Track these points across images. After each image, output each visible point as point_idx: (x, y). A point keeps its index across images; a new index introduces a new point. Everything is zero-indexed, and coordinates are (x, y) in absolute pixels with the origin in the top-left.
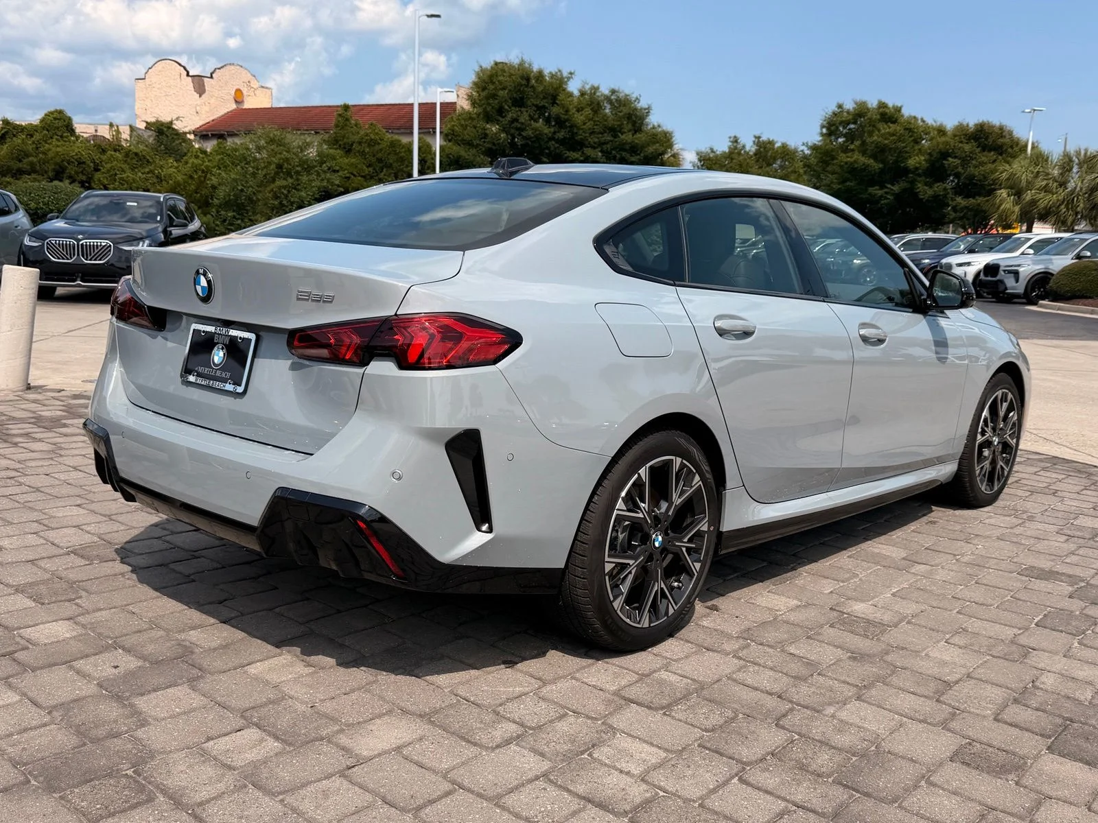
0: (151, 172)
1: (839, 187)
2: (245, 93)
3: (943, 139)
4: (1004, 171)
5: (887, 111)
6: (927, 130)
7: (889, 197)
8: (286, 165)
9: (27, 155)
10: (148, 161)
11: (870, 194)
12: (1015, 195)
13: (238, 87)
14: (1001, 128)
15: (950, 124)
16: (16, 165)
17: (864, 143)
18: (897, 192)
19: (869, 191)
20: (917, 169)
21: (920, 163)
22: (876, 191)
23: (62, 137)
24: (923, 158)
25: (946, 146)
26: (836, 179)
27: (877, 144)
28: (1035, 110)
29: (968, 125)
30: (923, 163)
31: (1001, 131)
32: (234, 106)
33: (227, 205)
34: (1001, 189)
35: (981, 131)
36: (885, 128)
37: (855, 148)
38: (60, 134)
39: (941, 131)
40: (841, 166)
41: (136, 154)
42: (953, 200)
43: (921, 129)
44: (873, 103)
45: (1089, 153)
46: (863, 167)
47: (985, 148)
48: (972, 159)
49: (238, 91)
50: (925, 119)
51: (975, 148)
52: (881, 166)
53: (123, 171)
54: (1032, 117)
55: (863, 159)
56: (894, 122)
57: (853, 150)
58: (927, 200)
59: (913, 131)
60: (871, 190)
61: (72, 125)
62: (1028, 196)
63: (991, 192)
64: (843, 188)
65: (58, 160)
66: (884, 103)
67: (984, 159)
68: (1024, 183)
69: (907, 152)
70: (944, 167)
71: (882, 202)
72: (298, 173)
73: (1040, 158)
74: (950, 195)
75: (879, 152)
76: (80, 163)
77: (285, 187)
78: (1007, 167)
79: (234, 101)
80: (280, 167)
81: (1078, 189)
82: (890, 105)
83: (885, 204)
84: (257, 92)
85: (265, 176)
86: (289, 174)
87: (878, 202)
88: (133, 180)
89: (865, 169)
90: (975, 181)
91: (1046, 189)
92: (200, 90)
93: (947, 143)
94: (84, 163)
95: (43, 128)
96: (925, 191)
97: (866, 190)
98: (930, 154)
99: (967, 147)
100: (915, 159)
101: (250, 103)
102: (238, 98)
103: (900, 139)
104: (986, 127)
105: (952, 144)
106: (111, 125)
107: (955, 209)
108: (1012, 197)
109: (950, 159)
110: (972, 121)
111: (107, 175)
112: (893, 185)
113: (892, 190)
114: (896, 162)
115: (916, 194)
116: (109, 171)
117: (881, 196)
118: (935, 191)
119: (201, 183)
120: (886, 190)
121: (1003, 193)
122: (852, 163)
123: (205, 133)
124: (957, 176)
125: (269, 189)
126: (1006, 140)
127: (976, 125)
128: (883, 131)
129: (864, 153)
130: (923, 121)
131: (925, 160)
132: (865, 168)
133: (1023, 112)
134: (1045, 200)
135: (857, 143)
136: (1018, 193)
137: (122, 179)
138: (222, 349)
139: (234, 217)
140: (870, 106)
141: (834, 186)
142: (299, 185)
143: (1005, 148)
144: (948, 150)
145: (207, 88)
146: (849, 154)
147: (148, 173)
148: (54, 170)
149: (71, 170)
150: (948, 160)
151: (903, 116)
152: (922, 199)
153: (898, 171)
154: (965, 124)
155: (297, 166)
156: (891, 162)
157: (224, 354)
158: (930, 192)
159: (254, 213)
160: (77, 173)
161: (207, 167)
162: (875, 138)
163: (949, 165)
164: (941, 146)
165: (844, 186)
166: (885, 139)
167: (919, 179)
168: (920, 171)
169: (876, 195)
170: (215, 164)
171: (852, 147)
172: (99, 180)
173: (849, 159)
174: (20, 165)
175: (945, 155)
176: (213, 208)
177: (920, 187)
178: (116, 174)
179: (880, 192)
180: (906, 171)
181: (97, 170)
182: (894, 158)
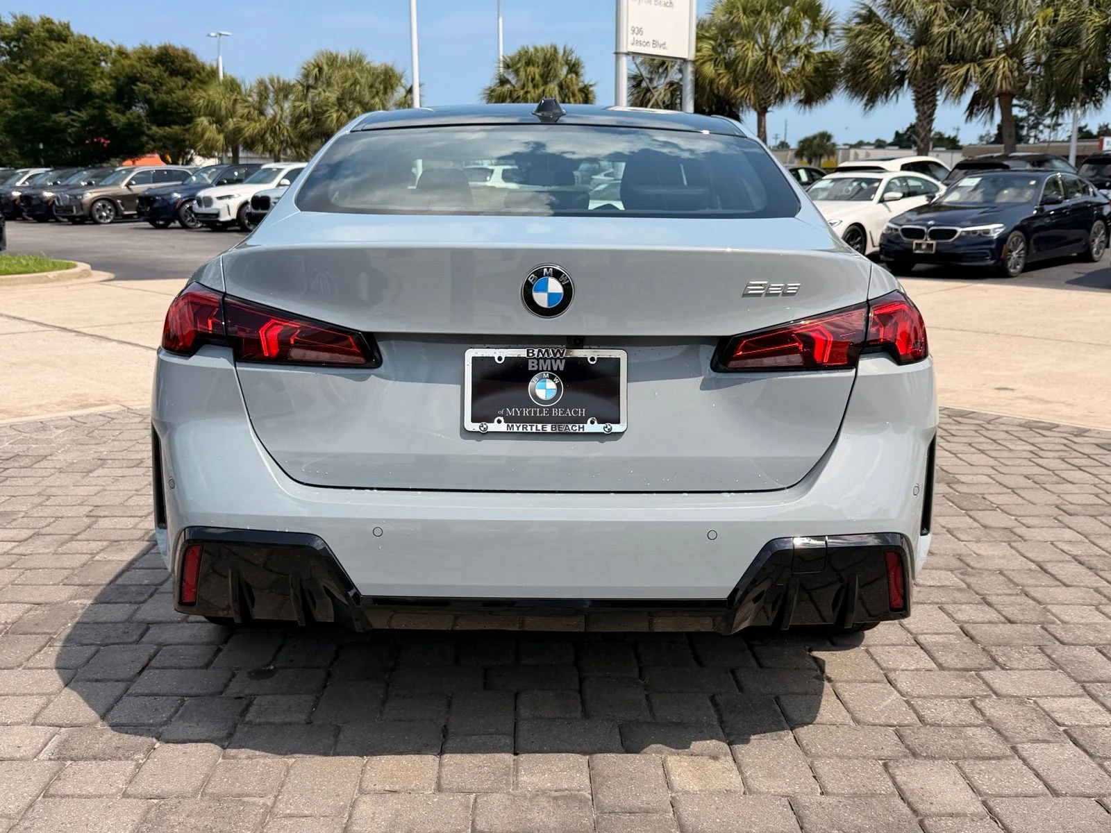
1: (17, 113)
3: (127, 62)
4: (199, 99)
5: (54, 27)
6: (105, 52)
7: (75, 124)
11: (54, 121)
12: (216, 123)
14: (185, 52)
15: (131, 46)
17: (34, 63)
18: (85, 119)
19: (53, 119)
20: (103, 94)
21: (106, 88)
22: (61, 117)
24: (108, 82)
25: (133, 69)
26: (10, 104)
27: (53, 66)
28: (220, 34)
29: (151, 48)
30: (110, 87)
31: (186, 56)
34: (200, 116)
35: (166, 55)
36: (58, 48)
37: (26, 69)
39: (122, 53)
40: (13, 90)
42: (149, 129)
43: (96, 51)
44: (36, 18)
45: (281, 82)
46: (41, 91)
47: (173, 73)
48: (161, 84)
50: (97, 38)
51: (162, 73)
52: (62, 90)
54: (219, 42)
55: (39, 82)
56: (65, 41)
57: (22, 71)
58: (123, 129)
59: (89, 53)
60: (54, 116)
62: (231, 124)
63: (189, 120)
64: (21, 115)
66: (48, 19)
67: (173, 85)
68: (223, 112)
69: (88, 75)
70: (135, 93)
71: (70, 131)
73: (232, 86)
74: (145, 123)
75: (57, 74)
78: (203, 94)
81: (278, 117)
82: (56, 22)
83: (73, 132)
87: (64, 131)
89: (43, 94)
90: (169, 110)
91: (248, 117)
93: (132, 66)
96: (118, 119)
97: (50, 117)
98: (116, 78)
99: (155, 72)
100: (99, 83)
103: (78, 60)
104: (170, 51)
105: (139, 68)
107: (152, 138)
108: (214, 125)
109: (139, 84)
110: (155, 43)
112: (80, 111)
113: (79, 117)
114: (78, 86)
115: (109, 122)
117: (67, 124)
118: (128, 119)
120: (73, 117)
121: (204, 121)
122: (26, 86)
124: (149, 102)
126: (192, 65)
127: (160, 48)
128: (58, 51)
129: (38, 73)
130: (96, 41)
131: (111, 85)
132: (44, 92)
133: (209, 35)
134: (251, 129)
135: (28, 63)
136: (219, 121)
138: (552, 378)
140: (34, 21)
141: (9, 112)
143: (192, 74)
144: (135, 74)
146: (22, 76)
150: (137, 86)
151: (72, 35)
152: (116, 127)
153: (82, 97)
154: (147, 46)
156: (72, 86)
157: (558, 385)
158: (123, 119)
162: (51, 58)
163: (139, 90)
164: (127, 70)
165: (22, 113)
166: (63, 60)
167: (108, 105)
168: (108, 97)
169: (61, 122)
171: (22, 67)
173: (22, 81)
175: (133, 79)
177: (112, 114)
179: (66, 120)
180: (90, 96)
182: (76, 82)
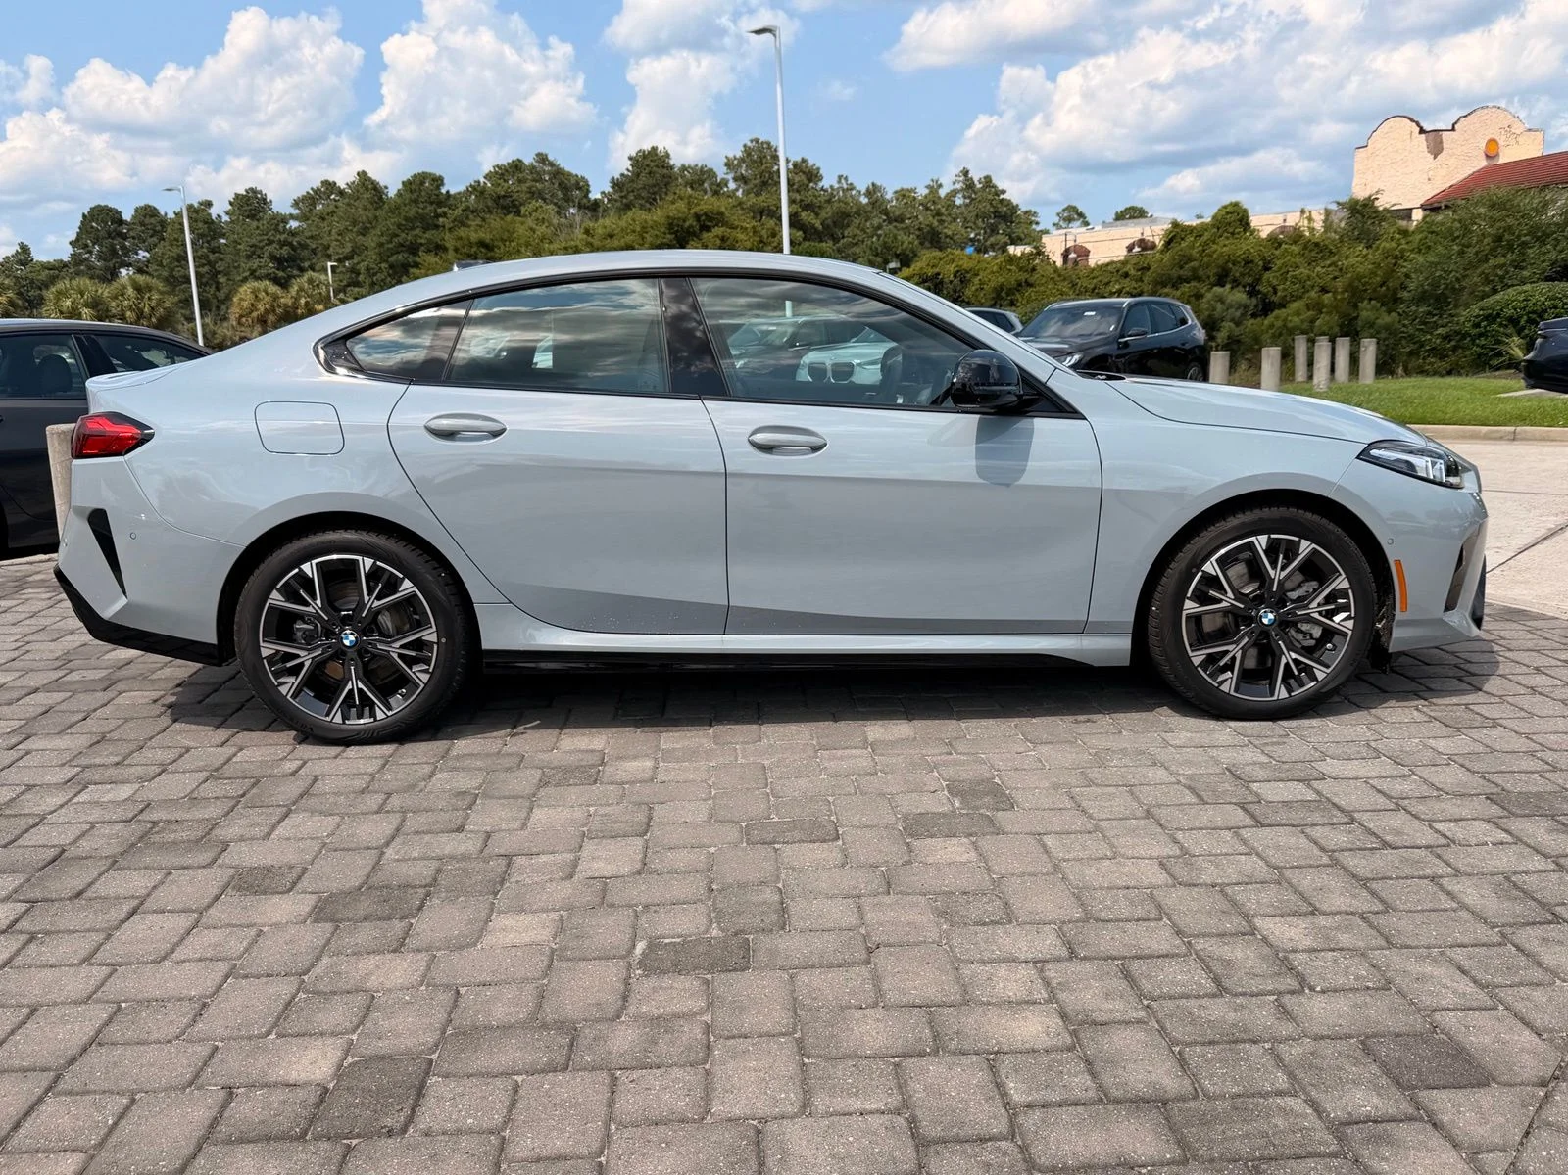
0: (1333, 264)
2: (1501, 143)
8: (1507, 236)
9: (1190, 260)
10: (1331, 252)
13: (1493, 136)
16: (1175, 273)
23: (1233, 234)
32: (1484, 163)
33: (1421, 298)
38: (1231, 230)
41: (1317, 244)
49: (1492, 142)
53: (1297, 267)
61: (1247, 218)
65: (1221, 262)
72: (1524, 244)
76: (1248, 262)
77: (1501, 267)
79: (1484, 156)
80: (1499, 239)
84: (1519, 139)
85: (1477, 253)
86: (1511, 248)
88: (1309, 277)
92: (1436, 149)
94: (1252, 262)
95: (1213, 226)
101: (1506, 156)
102: (1491, 150)
106: (1303, 212)
111: (1278, 274)
116: (1280, 269)
119: (1390, 273)
123: (1436, 205)
125: (1478, 271)
137: (1294, 277)
139: (1429, 313)
142: (1524, 261)
145: (1445, 145)
147: (1329, 266)
148: (1216, 274)
149: (1236, 271)
155: (1525, 235)
159: (1456, 307)
160: (1242, 275)
161: (1403, 251)
170: (1415, 245)
172: (1269, 282)
174: (1181, 272)
176: (1402, 303)
178: (1288, 272)
181: (1267, 269)
